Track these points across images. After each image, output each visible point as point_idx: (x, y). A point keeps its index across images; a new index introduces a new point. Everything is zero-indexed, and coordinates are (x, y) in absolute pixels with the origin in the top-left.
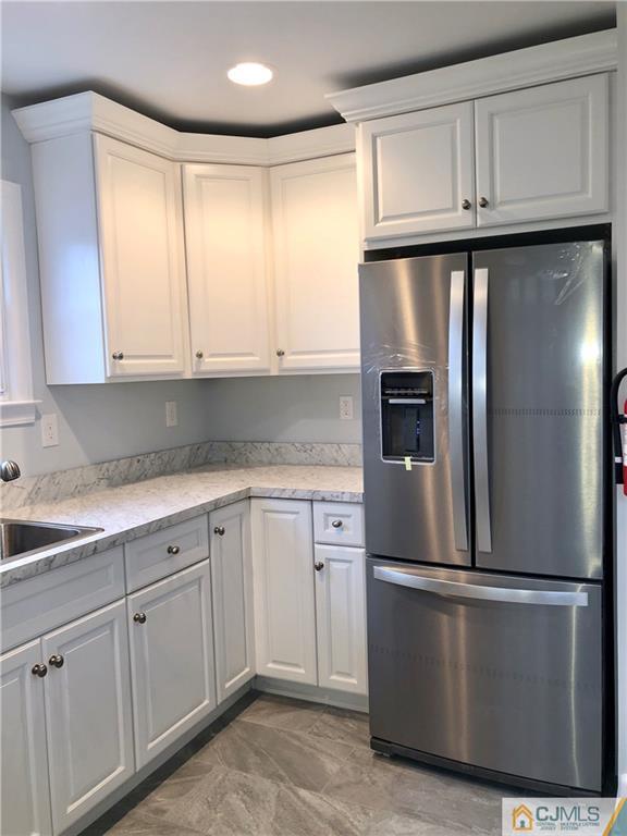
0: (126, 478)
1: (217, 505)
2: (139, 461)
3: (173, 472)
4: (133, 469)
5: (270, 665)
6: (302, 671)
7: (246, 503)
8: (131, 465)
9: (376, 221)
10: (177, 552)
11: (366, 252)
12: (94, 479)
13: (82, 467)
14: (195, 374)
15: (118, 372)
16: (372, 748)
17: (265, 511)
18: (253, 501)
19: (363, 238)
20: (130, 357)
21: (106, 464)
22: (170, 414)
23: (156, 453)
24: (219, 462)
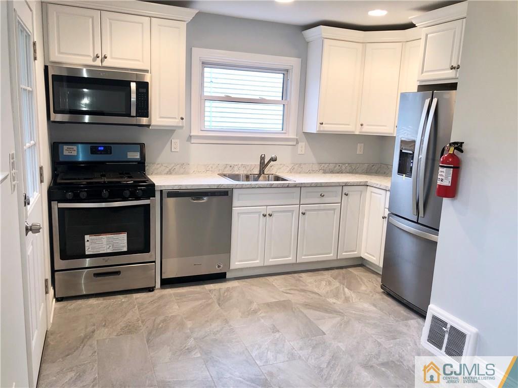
0: (332, 171)
1: (346, 185)
2: (339, 166)
3: (357, 173)
4: (336, 168)
5: (366, 254)
6: (375, 259)
7: (366, 187)
8: (335, 167)
9: (422, 73)
10: (323, 196)
11: (418, 86)
12: (317, 169)
13: (313, 164)
14: (360, 132)
15: (322, 129)
16: (382, 288)
17: (372, 192)
18: (368, 187)
19: (417, 80)
20: (326, 124)
21: (323, 165)
22: (360, 149)
23: (349, 164)
24: (382, 173)
